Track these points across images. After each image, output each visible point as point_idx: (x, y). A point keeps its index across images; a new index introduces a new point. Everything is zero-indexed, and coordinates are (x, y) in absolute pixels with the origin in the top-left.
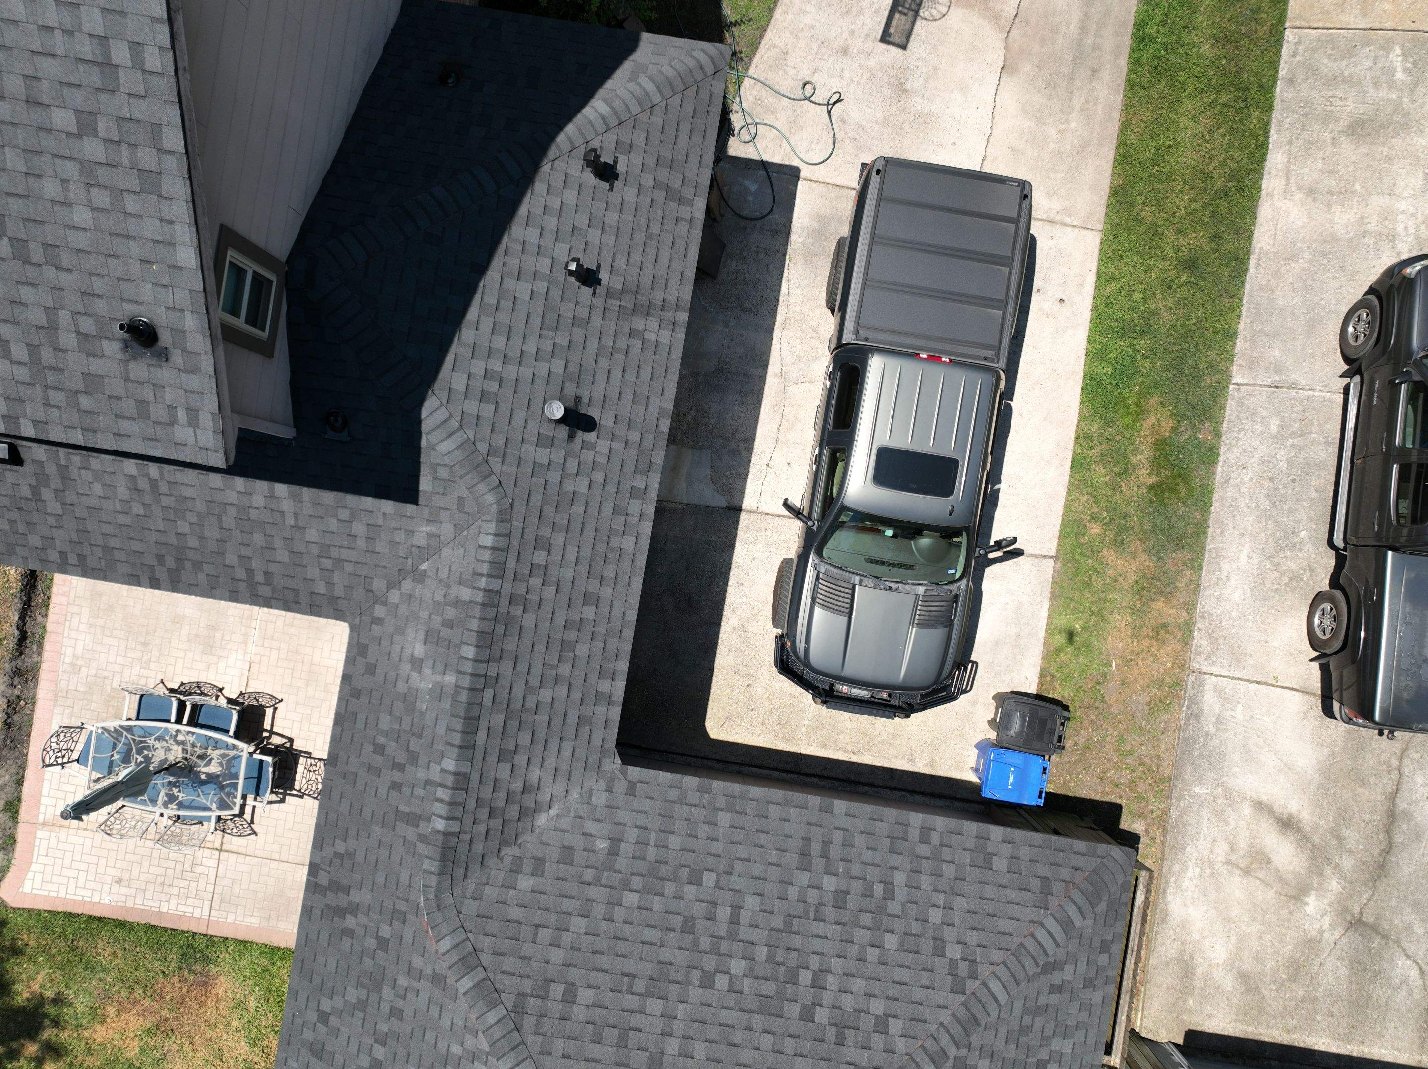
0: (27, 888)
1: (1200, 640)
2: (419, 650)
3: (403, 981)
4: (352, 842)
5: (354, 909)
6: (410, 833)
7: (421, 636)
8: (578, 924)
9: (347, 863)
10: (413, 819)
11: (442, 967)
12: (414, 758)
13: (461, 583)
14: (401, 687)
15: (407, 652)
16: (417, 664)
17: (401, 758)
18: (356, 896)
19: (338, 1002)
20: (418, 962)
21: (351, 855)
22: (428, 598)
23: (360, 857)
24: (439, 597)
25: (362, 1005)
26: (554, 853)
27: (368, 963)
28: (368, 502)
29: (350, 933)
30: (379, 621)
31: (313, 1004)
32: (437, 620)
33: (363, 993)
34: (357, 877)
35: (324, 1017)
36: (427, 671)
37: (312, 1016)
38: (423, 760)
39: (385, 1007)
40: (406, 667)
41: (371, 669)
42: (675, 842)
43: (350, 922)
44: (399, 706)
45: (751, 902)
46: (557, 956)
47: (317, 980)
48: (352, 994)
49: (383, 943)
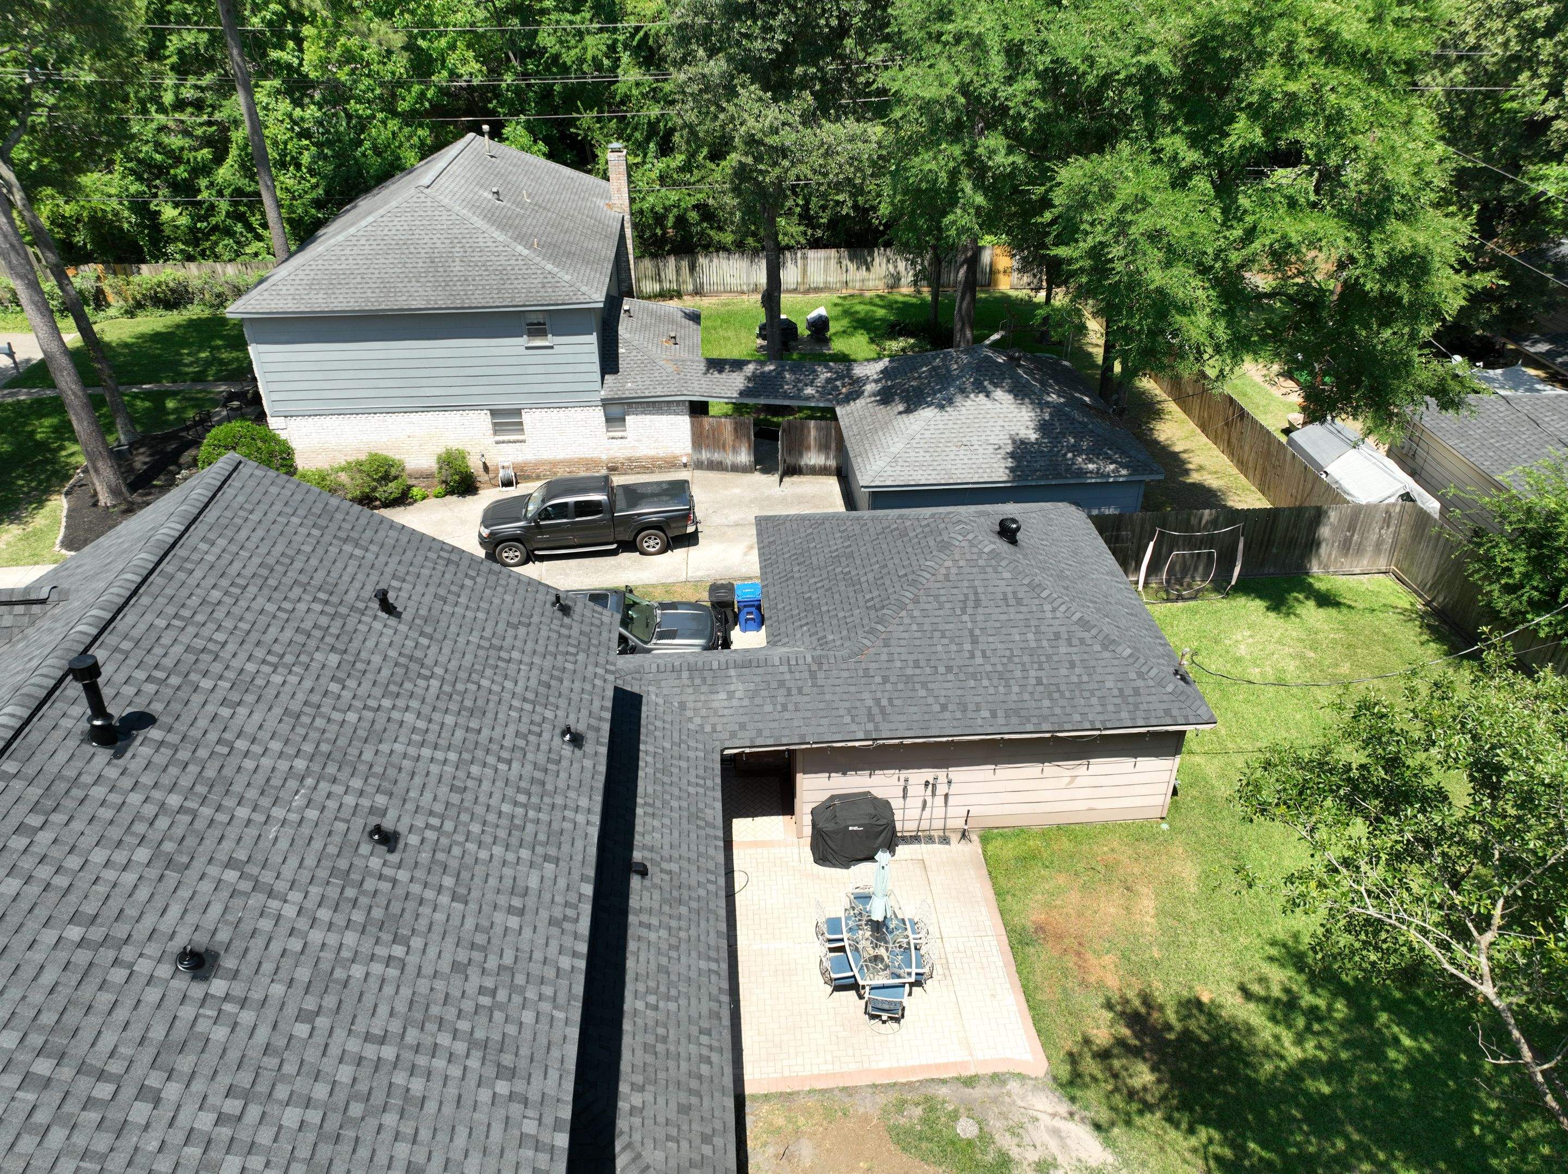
0: (1028, 1057)
1: (671, 580)
2: (723, 696)
3: (898, 664)
4: (842, 712)
5: (877, 701)
6: (821, 675)
7: (714, 697)
8: (841, 615)
9: (854, 712)
10: (813, 675)
11: (879, 643)
12: (781, 683)
13: (680, 678)
14: (746, 702)
15: (726, 704)
16: (731, 695)
17: (783, 691)
18: (870, 703)
19: (930, 700)
20: (884, 657)
21: (849, 710)
22: (692, 698)
23: (847, 705)
24: (690, 690)
25: (924, 685)
26: (814, 638)
27: (900, 686)
28: (643, 715)
29: (890, 699)
30: (714, 727)
31: (941, 716)
32: (704, 689)
33: (918, 686)
34: (858, 704)
35: (944, 707)
36: (733, 688)
37: (947, 715)
38: (780, 677)
39: (917, 671)
40: (735, 703)
41: (743, 726)
42: (795, 612)
43: (884, 702)
44: (758, 701)
45: (812, 581)
46: (856, 612)
47: (927, 717)
48: (922, 693)
49: (885, 680)
